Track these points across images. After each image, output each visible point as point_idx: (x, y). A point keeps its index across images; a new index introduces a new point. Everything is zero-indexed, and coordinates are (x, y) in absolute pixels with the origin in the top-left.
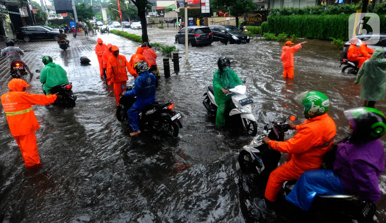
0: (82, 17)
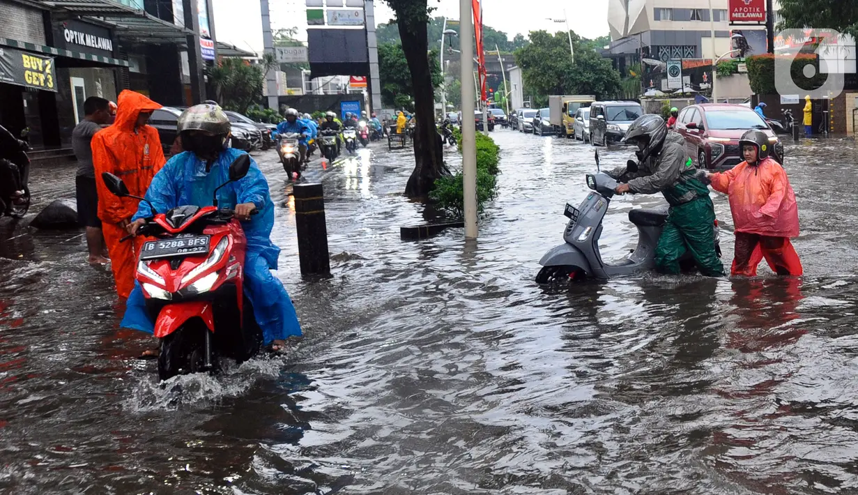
0: (398, 88)
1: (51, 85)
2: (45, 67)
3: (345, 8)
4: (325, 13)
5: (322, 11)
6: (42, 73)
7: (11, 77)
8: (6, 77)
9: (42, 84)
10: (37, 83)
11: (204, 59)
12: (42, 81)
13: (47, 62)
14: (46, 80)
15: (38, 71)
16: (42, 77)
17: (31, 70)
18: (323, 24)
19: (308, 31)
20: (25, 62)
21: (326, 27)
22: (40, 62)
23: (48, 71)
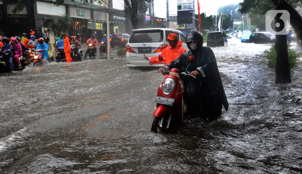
1: (102, 29)
2: (101, 25)
3: (187, 4)
4: (182, 6)
5: (181, 6)
6: (100, 26)
7: (92, 28)
8: (91, 28)
9: (100, 29)
10: (99, 29)
11: (146, 21)
12: (100, 28)
13: (101, 24)
14: (101, 28)
15: (99, 26)
16: (100, 27)
17: (97, 26)
18: (181, 9)
19: (178, 11)
20: (96, 24)
21: (182, 10)
22: (100, 24)
23: (101, 26)
